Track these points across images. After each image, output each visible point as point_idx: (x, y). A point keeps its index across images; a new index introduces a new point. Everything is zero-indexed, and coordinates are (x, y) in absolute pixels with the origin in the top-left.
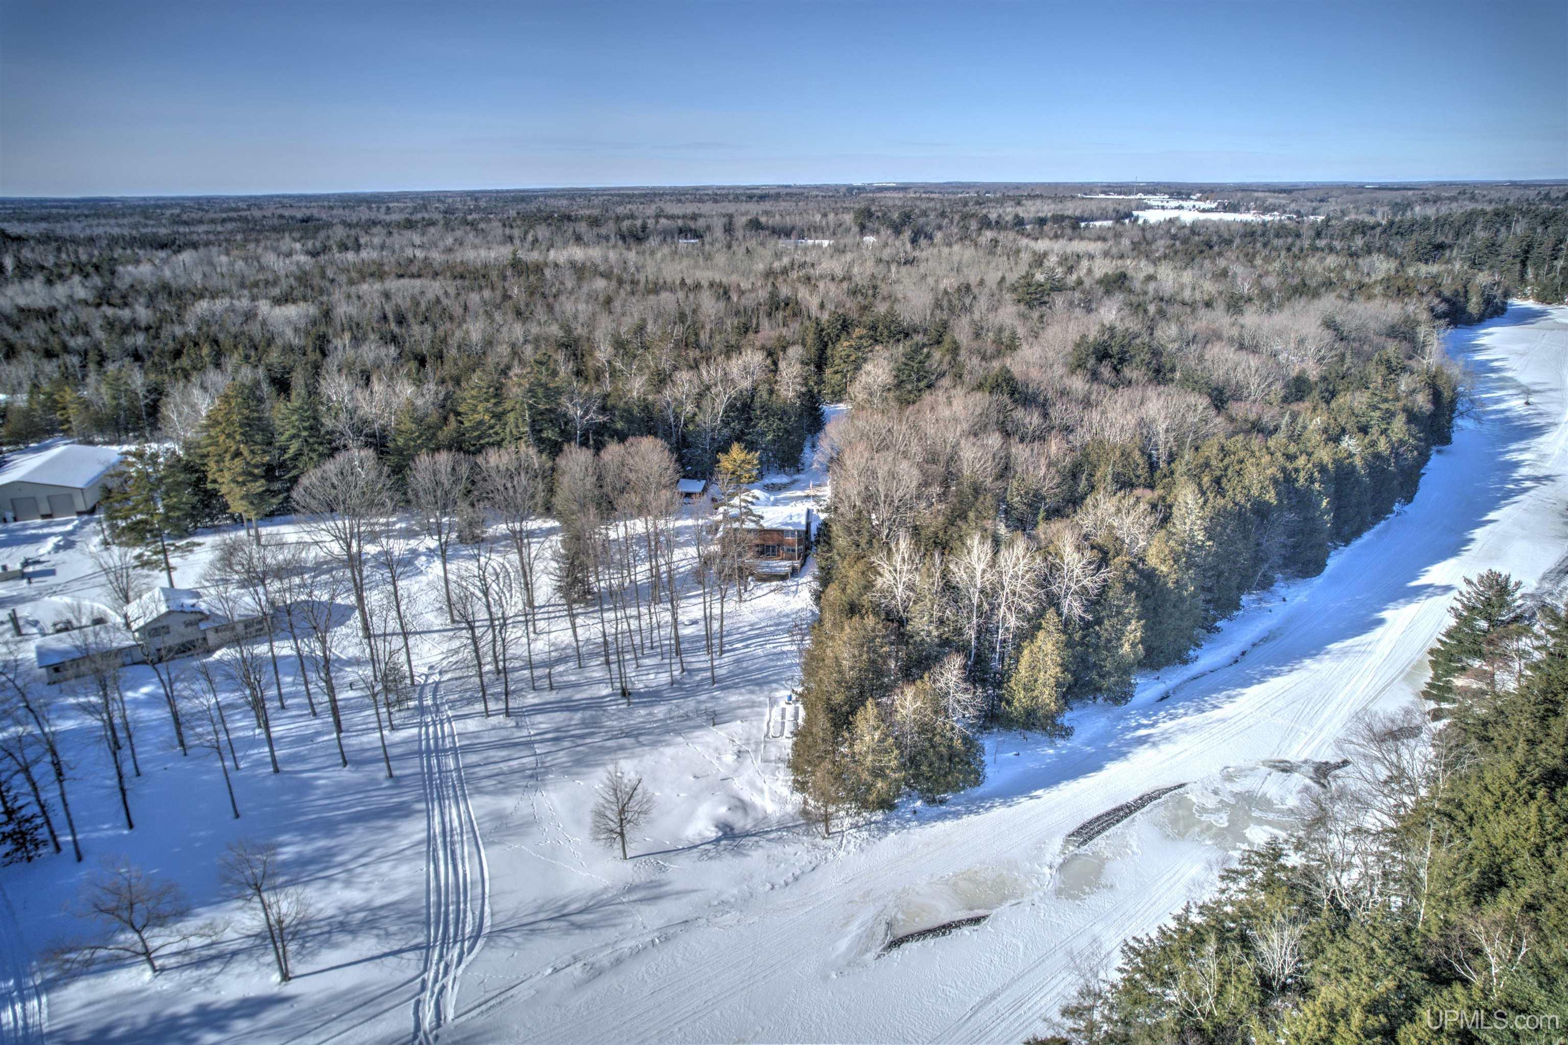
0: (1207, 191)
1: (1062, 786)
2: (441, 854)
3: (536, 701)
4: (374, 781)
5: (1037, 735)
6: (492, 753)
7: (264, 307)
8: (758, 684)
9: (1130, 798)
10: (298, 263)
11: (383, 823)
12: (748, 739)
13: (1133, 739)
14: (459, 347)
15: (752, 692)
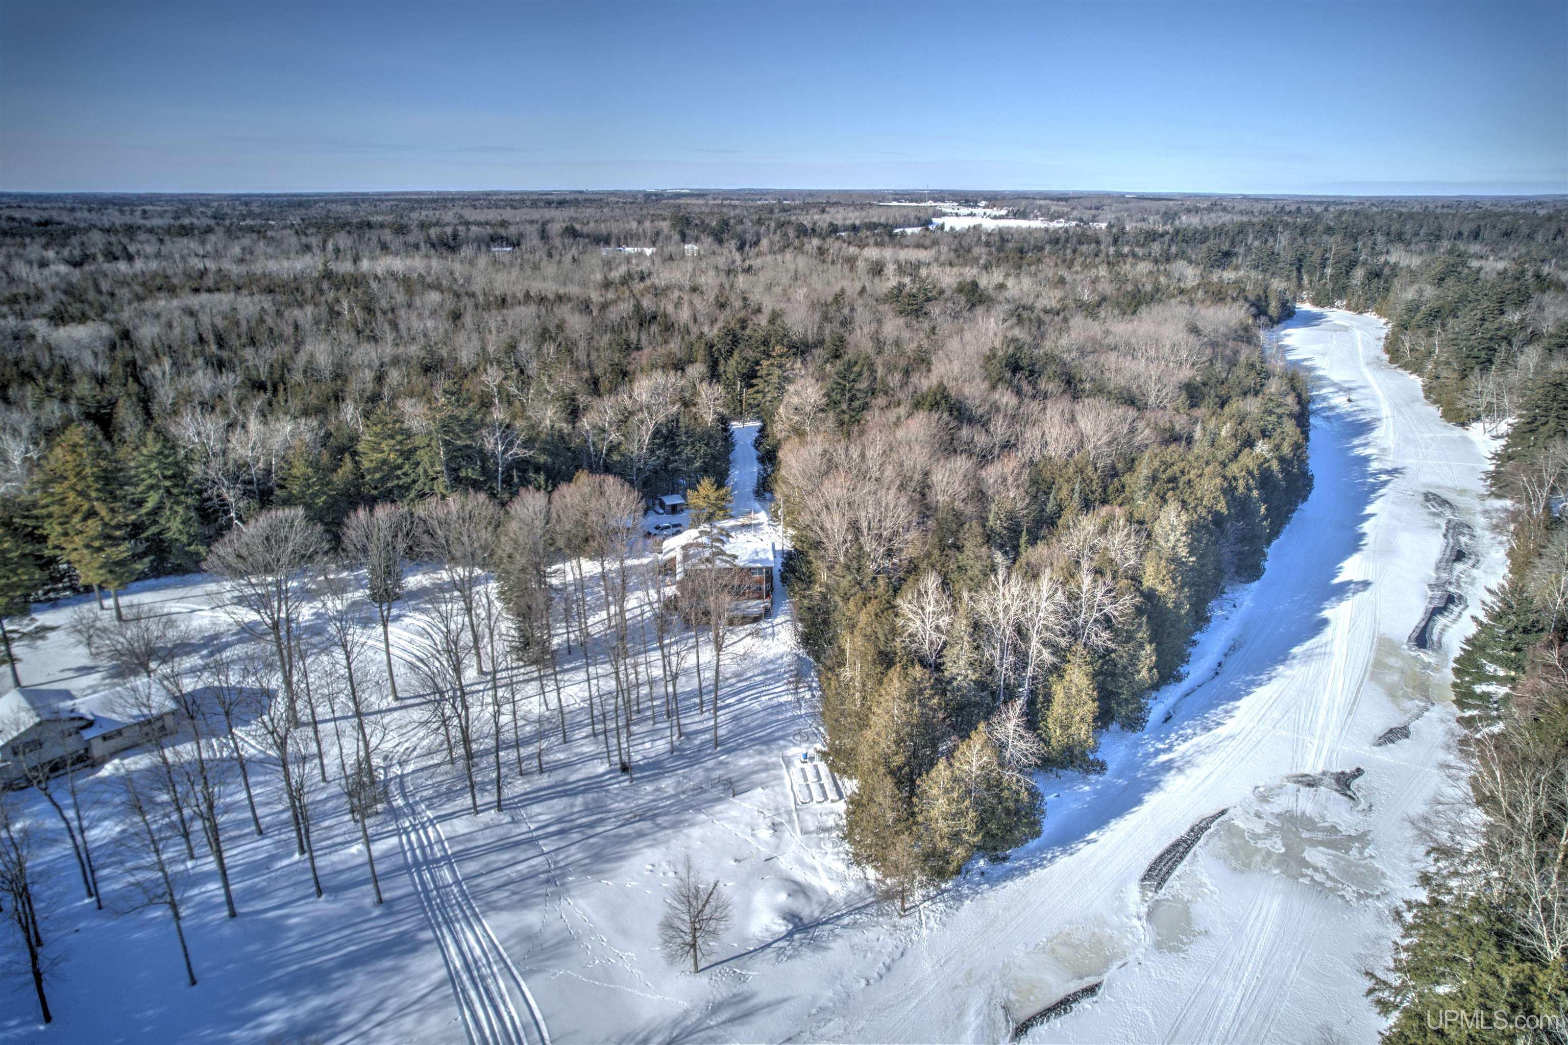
0: (994, 199)
1: (1113, 824)
2: (473, 994)
3: (528, 787)
4: (360, 911)
5: (1069, 773)
6: (492, 857)
7: (40, 327)
8: (764, 743)
9: (1182, 831)
10: (57, 274)
11: (387, 963)
12: (777, 809)
13: (1157, 765)
14: (305, 372)
15: (761, 753)
